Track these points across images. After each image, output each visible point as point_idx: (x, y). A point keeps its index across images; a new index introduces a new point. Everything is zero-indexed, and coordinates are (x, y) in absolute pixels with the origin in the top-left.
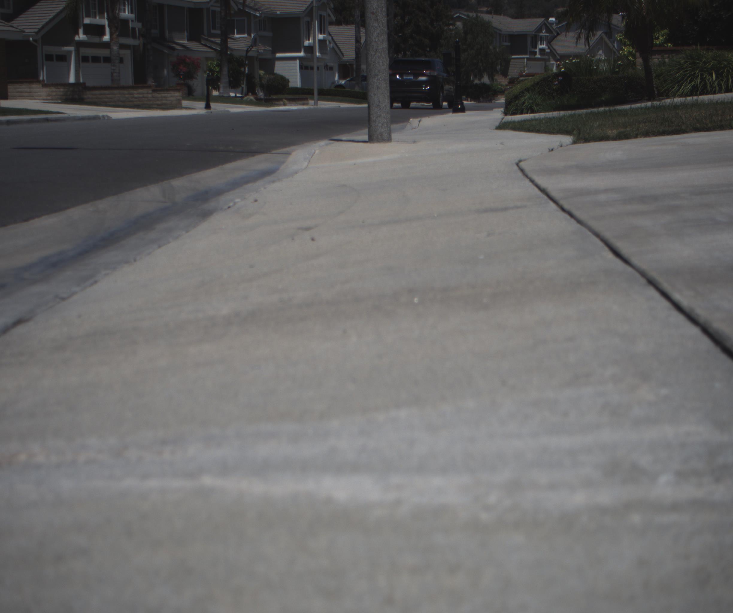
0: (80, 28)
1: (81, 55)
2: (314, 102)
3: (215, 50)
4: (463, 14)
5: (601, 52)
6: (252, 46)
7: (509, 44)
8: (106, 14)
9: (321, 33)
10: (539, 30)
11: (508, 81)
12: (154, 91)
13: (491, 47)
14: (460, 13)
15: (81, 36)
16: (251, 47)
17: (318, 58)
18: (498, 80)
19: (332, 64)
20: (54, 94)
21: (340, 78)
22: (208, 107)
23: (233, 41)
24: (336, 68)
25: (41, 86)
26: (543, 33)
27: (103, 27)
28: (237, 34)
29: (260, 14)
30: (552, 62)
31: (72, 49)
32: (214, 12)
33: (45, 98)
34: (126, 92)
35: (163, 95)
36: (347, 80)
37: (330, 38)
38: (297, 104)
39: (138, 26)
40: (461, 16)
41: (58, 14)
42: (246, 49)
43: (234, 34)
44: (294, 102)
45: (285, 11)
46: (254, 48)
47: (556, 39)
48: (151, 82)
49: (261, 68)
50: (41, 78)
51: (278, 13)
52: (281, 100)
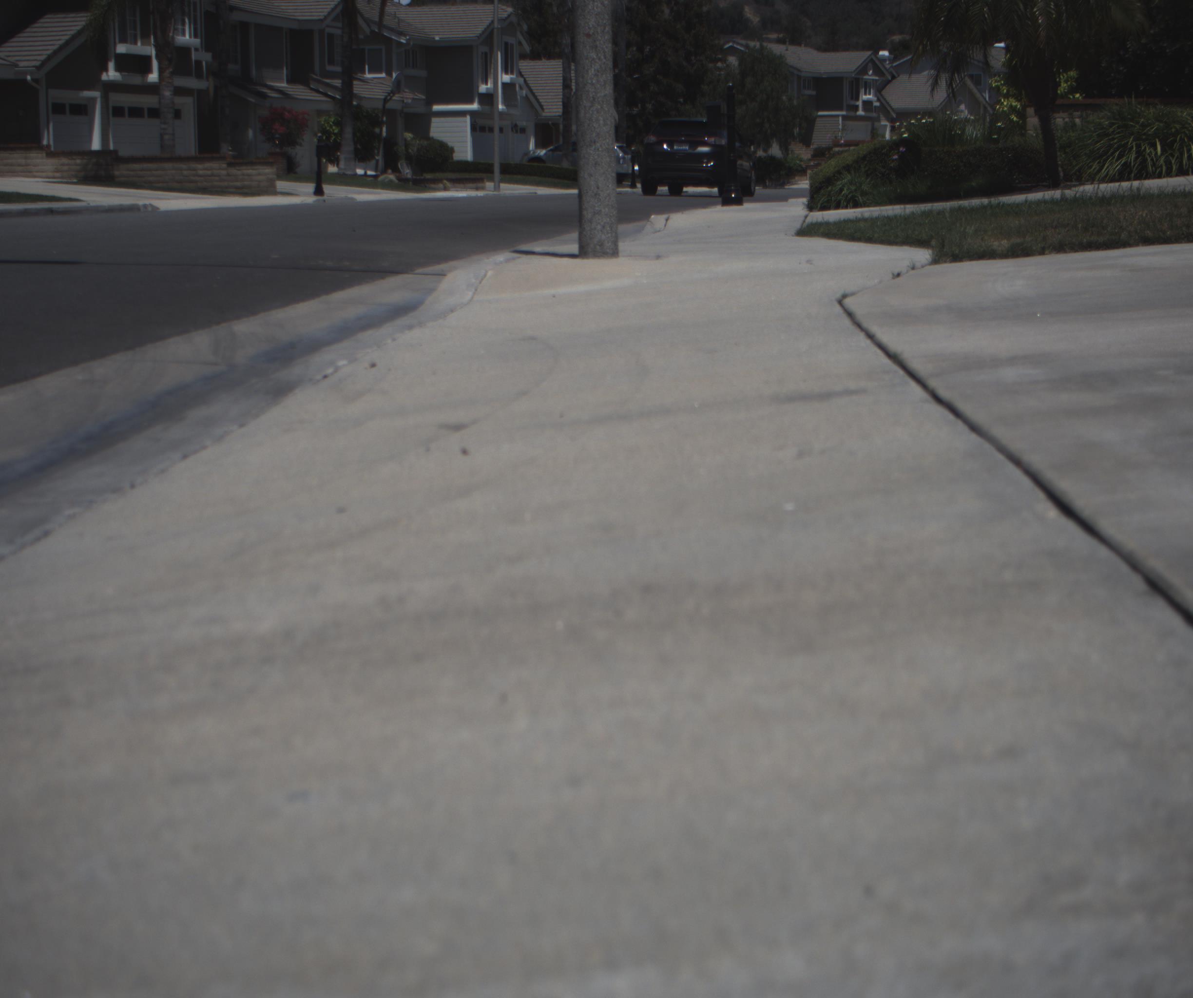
0: (111, 61)
1: (111, 105)
2: (495, 185)
3: (333, 98)
4: (740, 43)
5: (962, 107)
6: (393, 93)
7: (814, 93)
8: (152, 37)
9: (506, 73)
10: (863, 70)
11: (812, 153)
12: (230, 165)
13: (784, 98)
14: (734, 42)
15: (112, 74)
16: (391, 95)
17: (501, 114)
18: (795, 152)
19: (524, 124)
20: (66, 168)
21: (538, 145)
22: (319, 191)
23: (362, 83)
24: (531, 129)
25: (44, 155)
26: (869, 76)
27: (148, 59)
28: (370, 72)
29: (407, 40)
30: (884, 122)
31: (96, 94)
32: (331, 36)
33: (50, 174)
34: (183, 166)
35: (245, 172)
36: (549, 149)
37: (521, 80)
38: (466, 189)
39: (206, 57)
40: (735, 46)
41: (74, 38)
42: (383, 97)
43: (364, 73)
44: (462, 185)
45: (448, 36)
46: (397, 95)
47: (889, 85)
48: (226, 149)
49: (407, 129)
50: (45, 142)
51: (437, 38)
52: (439, 181)
